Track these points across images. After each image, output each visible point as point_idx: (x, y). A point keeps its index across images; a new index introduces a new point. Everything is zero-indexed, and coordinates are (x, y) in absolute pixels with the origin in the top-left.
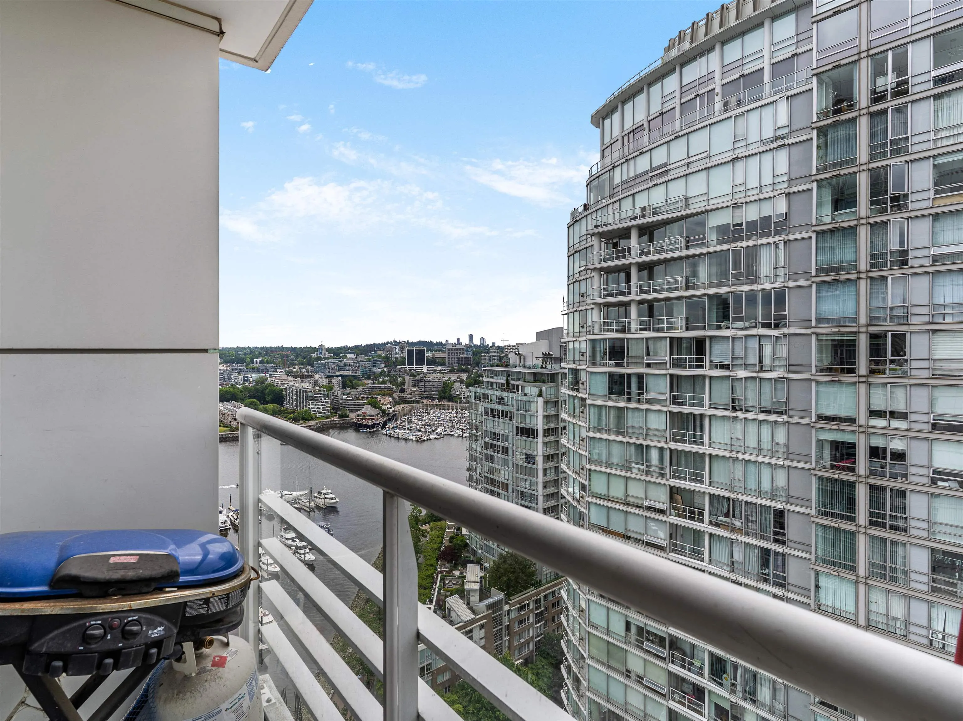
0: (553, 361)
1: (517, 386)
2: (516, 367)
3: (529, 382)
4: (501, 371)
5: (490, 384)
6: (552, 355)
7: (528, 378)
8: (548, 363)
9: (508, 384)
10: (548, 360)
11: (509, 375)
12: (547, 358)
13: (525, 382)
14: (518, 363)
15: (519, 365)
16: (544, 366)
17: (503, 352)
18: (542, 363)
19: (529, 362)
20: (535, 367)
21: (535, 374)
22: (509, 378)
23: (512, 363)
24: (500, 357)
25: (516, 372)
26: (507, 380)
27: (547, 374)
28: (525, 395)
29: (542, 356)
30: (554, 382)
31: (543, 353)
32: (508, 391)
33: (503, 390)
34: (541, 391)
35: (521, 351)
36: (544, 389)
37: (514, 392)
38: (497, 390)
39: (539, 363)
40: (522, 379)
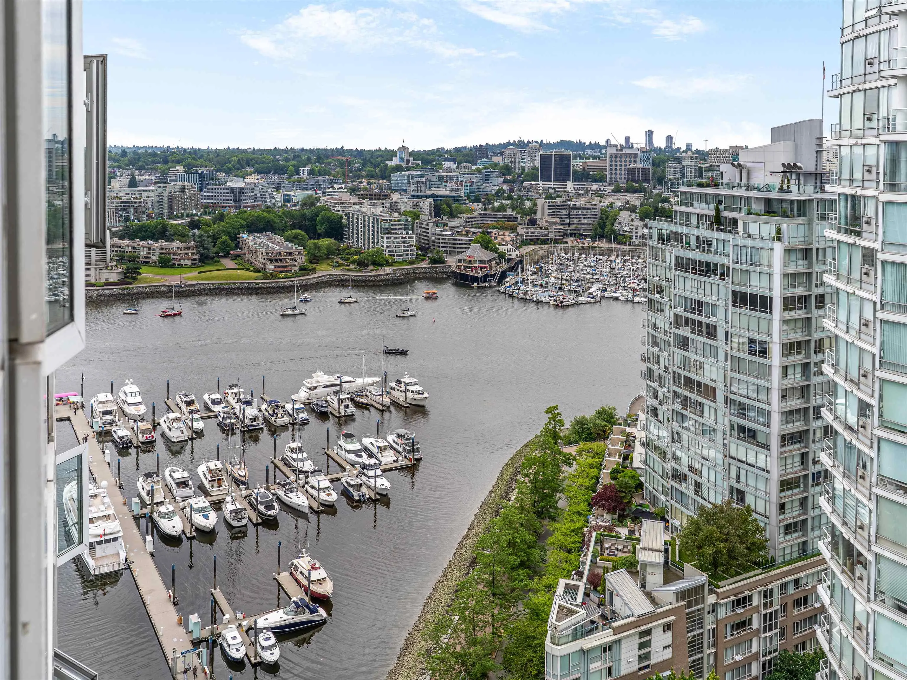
0: (802, 179)
1: (736, 222)
2: (733, 187)
3: (757, 214)
4: (706, 194)
5: (687, 216)
6: (800, 168)
7: (757, 207)
8: (792, 182)
9: (718, 217)
10: (794, 176)
11: (720, 202)
12: (791, 173)
13: (750, 213)
14: (737, 180)
15: (739, 185)
16: (785, 187)
17: (705, 160)
18: (782, 181)
19: (758, 180)
20: (768, 188)
21: (768, 201)
22: (721, 207)
23: (725, 180)
24: (701, 169)
25: (734, 197)
26: (717, 210)
27: (792, 201)
28: (750, 236)
29: (781, 169)
30: (804, 215)
31: (783, 165)
32: (717, 230)
33: (710, 227)
34: (779, 231)
35: (742, 159)
36: (784, 227)
37: (730, 232)
38: (698, 227)
39: (776, 181)
40: (744, 208)
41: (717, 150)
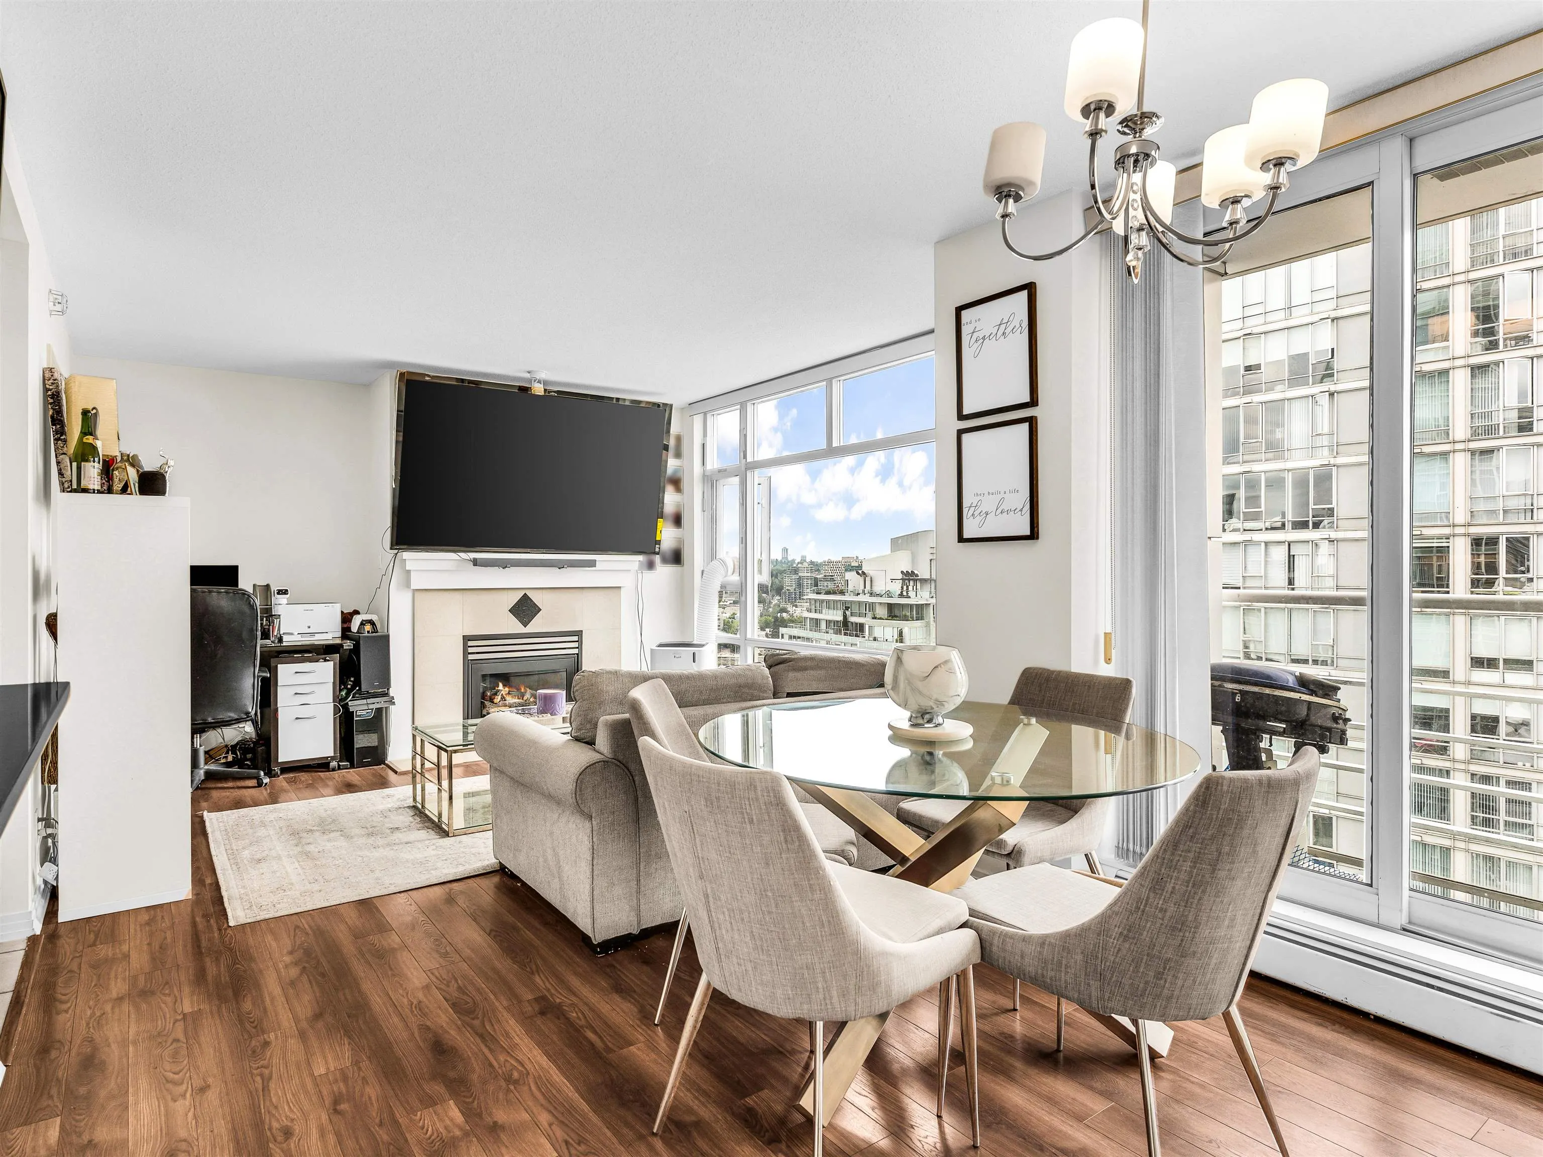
0: (919, 584)
1: (861, 627)
2: (858, 594)
3: (881, 619)
4: (834, 601)
5: (817, 622)
6: (917, 576)
7: (882, 612)
8: (910, 588)
9: (845, 622)
10: (912, 583)
11: (847, 608)
12: (909, 580)
13: (874, 618)
14: (862, 587)
15: (864, 591)
16: (905, 593)
17: (818, 570)
18: (902, 588)
19: (879, 588)
20: (889, 595)
21: (890, 607)
22: (848, 613)
23: (850, 588)
24: (816, 579)
25: (859, 603)
26: (845, 617)
27: (911, 606)
28: (875, 639)
29: (900, 576)
30: (922, 619)
31: (902, 572)
32: (845, 634)
33: (838, 632)
34: (901, 634)
35: (865, 569)
36: (906, 631)
37: (857, 636)
38: (827, 633)
39: (896, 588)
40: (870, 614)
41: (830, 562)
